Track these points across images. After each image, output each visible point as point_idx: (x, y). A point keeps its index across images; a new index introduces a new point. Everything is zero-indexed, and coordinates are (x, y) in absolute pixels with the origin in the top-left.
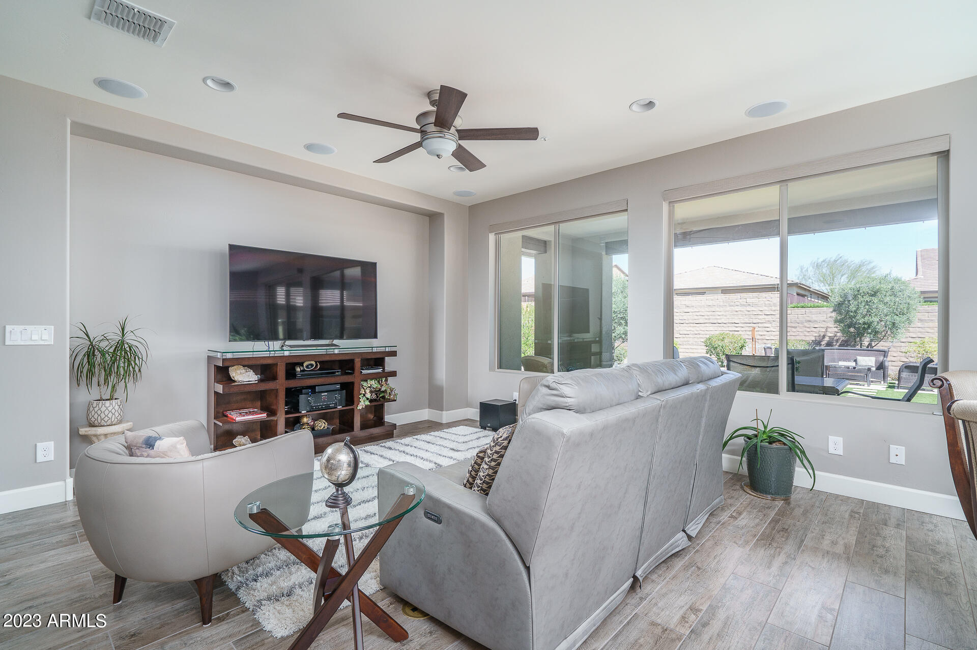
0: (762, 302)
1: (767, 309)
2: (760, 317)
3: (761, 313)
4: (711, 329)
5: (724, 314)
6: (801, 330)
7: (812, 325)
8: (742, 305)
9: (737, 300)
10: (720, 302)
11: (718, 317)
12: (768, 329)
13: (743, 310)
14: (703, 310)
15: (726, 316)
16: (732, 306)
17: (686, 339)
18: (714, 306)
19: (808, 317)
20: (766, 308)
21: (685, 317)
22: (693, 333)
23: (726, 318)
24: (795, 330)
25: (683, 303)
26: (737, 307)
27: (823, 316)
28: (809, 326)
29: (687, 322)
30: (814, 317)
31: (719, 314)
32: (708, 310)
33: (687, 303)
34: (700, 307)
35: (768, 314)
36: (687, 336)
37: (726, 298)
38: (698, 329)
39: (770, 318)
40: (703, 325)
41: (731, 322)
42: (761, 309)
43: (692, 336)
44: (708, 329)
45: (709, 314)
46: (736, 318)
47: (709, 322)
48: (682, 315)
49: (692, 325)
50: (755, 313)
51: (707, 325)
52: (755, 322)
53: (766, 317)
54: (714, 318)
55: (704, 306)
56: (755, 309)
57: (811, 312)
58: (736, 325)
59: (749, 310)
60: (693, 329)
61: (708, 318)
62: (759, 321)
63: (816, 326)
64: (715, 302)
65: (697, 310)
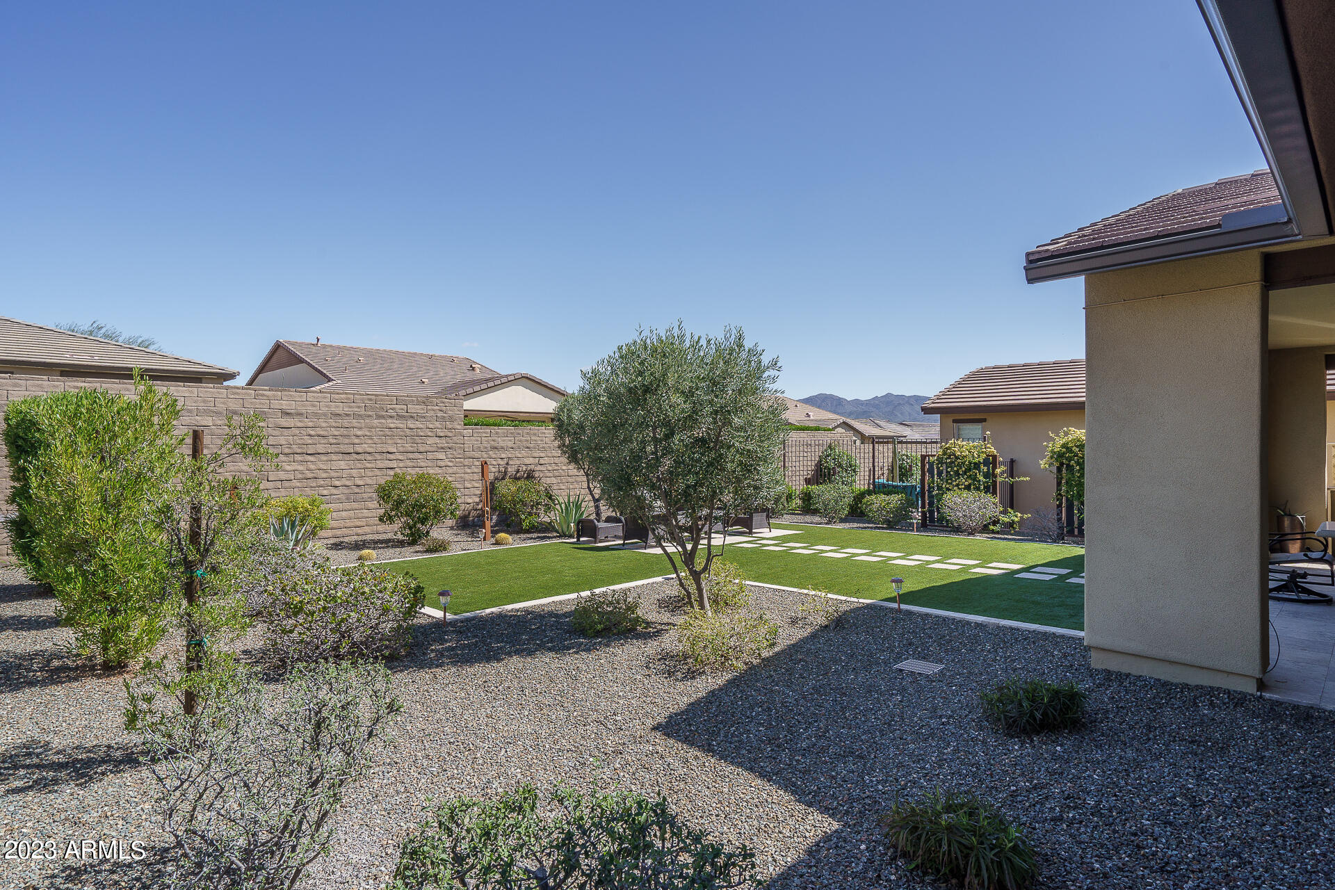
0: (432, 413)
1: (440, 426)
3: (430, 434)
4: (342, 464)
5: (368, 434)
8: (400, 417)
9: (391, 406)
10: (359, 407)
11: (357, 441)
12: (442, 464)
14: (324, 425)
15: (370, 437)
16: (383, 417)
18: (347, 415)
19: (494, 441)
20: (437, 424)
21: (282, 441)
22: (300, 476)
23: (370, 442)
25: (275, 404)
26: (390, 421)
27: (510, 441)
29: (287, 451)
30: (501, 442)
31: (359, 433)
32: (334, 424)
33: (285, 405)
34: (315, 414)
35: (442, 434)
36: (287, 484)
37: (370, 400)
38: (312, 467)
39: (442, 443)
40: (324, 458)
41: (380, 450)
42: (431, 426)
43: (298, 484)
44: (335, 465)
45: (336, 433)
46: (390, 442)
47: (337, 450)
48: (275, 433)
49: (298, 458)
50: (422, 434)
51: (334, 457)
52: (421, 449)
53: (438, 441)
54: (347, 441)
55: (325, 415)
56: (421, 426)
57: (497, 433)
58: (392, 457)
59: (412, 426)
60: (300, 468)
61: (335, 441)
62: (428, 448)
63: (503, 456)
64: (350, 407)
65: (311, 424)
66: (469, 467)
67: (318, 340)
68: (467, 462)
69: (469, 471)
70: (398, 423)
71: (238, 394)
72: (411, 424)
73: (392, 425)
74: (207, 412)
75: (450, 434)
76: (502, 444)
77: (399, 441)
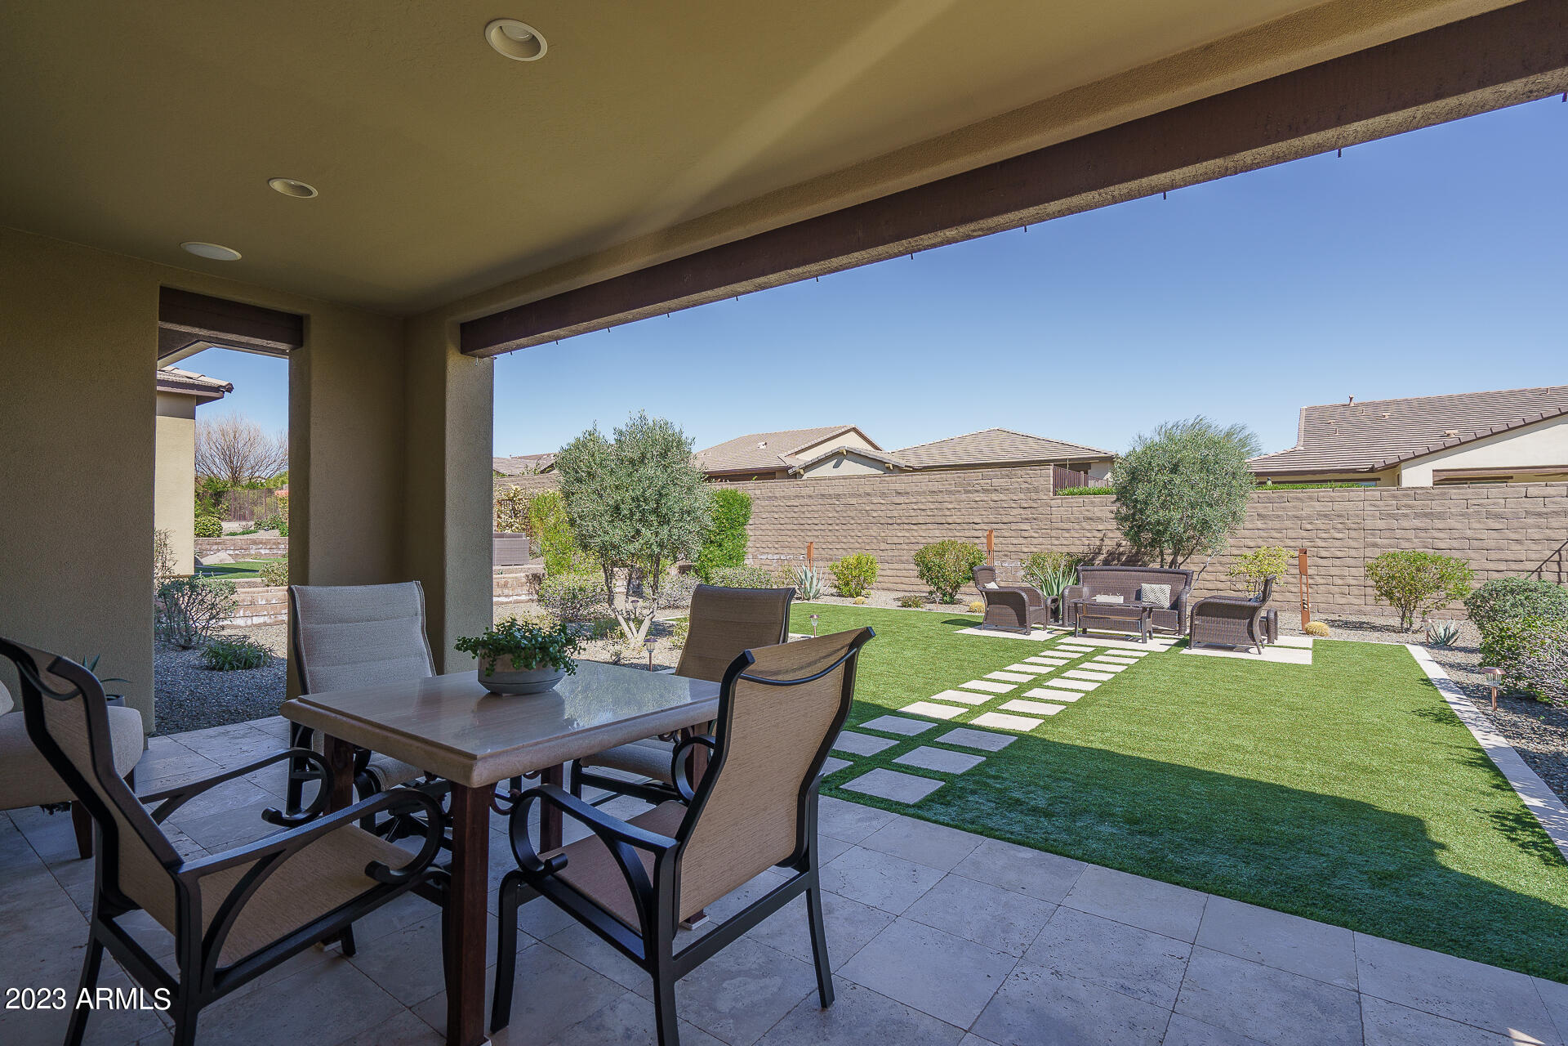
0: (1016, 485)
1: (1024, 497)
2: (1014, 512)
3: (1014, 505)
4: (937, 533)
5: (958, 507)
6: (1077, 535)
7: (1094, 525)
8: (986, 491)
9: (977, 482)
10: (950, 484)
11: (948, 513)
12: (1026, 534)
13: (986, 499)
14: (924, 500)
15: (959, 510)
16: (969, 491)
17: (896, 553)
19: (1088, 511)
20: (1022, 496)
22: (907, 541)
23: (959, 513)
24: (1067, 535)
25: (892, 486)
26: (977, 494)
27: (1100, 511)
28: (1089, 527)
29: (899, 521)
31: (950, 506)
32: (931, 500)
33: (898, 487)
34: (919, 493)
35: (1026, 506)
36: (899, 547)
37: (960, 477)
38: (916, 534)
39: (1028, 513)
40: (924, 527)
41: (967, 520)
42: (1015, 498)
43: (906, 547)
44: (931, 533)
45: (932, 507)
46: (975, 513)
47: (933, 521)
48: (891, 508)
49: (906, 527)
50: (1005, 506)
51: (930, 526)
52: (1005, 520)
53: (1022, 511)
54: (940, 513)
55: (924, 492)
56: (1005, 498)
57: (1092, 502)
58: (977, 527)
59: (996, 499)
60: (907, 535)
61: (931, 513)
62: (1011, 519)
63: (1100, 527)
64: (944, 485)
65: (914, 500)
66: (1058, 538)
67: (1351, 399)
68: (1054, 533)
69: (1056, 542)
70: (982, 496)
71: (870, 481)
72: (994, 497)
73: (977, 499)
74: (852, 495)
75: (1035, 505)
76: (1099, 514)
77: (984, 513)
